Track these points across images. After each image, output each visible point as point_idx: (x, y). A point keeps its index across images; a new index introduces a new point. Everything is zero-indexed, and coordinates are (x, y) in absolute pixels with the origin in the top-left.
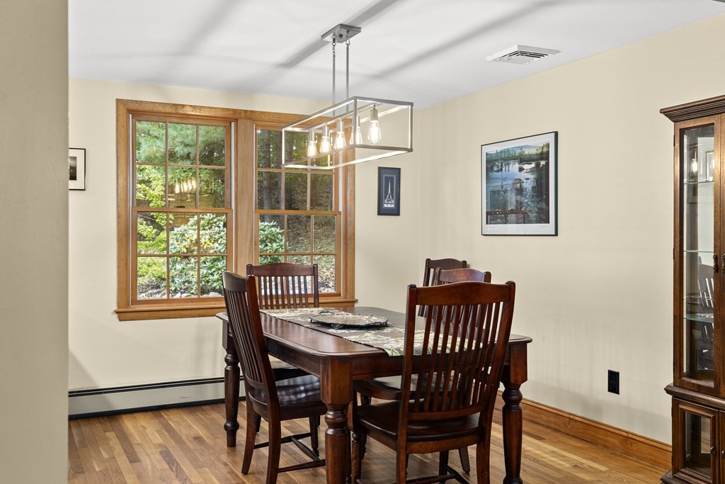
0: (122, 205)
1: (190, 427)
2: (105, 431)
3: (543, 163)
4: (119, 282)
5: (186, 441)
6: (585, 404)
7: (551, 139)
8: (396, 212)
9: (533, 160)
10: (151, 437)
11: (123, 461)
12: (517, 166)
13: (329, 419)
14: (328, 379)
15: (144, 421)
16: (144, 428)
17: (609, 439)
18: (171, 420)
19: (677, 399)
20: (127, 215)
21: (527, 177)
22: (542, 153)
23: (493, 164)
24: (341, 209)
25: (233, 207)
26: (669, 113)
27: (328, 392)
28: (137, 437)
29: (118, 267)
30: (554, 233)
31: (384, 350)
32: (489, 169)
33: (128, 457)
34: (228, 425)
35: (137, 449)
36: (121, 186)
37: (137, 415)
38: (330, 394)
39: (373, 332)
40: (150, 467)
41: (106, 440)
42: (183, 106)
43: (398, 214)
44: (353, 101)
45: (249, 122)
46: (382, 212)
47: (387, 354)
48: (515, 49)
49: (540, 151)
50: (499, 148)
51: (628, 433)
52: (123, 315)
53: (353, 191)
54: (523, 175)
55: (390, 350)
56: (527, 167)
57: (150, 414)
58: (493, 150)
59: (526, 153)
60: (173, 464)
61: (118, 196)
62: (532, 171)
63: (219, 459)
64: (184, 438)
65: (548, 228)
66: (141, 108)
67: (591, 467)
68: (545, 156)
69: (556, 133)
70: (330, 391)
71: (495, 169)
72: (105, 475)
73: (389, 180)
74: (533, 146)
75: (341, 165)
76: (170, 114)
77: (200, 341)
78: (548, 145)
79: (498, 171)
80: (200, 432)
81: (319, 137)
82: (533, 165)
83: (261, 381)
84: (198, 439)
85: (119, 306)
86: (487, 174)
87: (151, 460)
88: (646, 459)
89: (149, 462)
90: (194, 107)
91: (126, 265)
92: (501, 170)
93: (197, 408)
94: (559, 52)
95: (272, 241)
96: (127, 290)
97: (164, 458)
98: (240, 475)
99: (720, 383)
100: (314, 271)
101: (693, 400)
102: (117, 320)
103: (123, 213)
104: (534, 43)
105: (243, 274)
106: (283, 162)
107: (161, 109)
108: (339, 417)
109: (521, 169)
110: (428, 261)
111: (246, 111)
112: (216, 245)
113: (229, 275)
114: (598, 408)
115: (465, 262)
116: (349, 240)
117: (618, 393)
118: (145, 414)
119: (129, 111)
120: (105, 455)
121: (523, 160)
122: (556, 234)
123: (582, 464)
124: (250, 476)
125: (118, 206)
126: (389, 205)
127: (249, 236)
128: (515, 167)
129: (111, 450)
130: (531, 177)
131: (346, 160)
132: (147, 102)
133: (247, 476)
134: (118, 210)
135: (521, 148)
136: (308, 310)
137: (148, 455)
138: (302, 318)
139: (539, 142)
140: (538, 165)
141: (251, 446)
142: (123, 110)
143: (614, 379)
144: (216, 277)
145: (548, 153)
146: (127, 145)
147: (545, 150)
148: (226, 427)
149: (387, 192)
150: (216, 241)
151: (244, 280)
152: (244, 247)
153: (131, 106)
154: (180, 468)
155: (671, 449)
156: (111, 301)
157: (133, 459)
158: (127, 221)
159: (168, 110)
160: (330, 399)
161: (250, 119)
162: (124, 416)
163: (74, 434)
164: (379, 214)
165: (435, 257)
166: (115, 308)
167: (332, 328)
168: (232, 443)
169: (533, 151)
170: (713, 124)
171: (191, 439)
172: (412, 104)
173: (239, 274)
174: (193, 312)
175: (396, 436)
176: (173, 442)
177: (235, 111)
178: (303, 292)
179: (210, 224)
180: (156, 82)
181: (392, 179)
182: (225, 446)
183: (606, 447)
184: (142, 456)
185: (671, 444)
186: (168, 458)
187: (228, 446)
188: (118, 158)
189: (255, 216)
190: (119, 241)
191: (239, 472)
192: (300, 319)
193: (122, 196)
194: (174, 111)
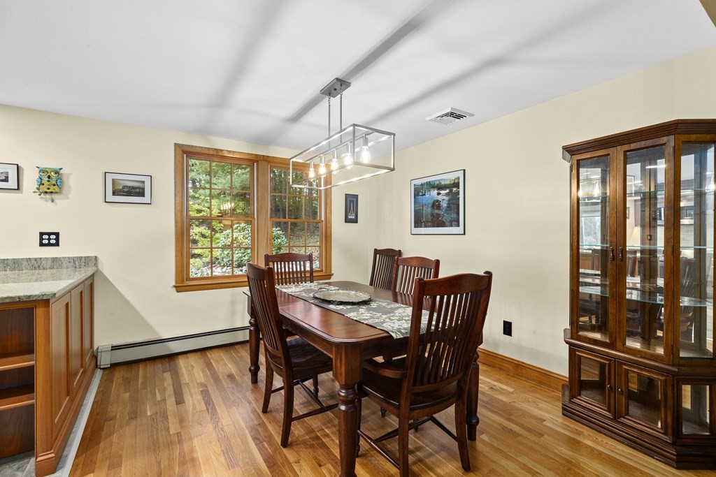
0: (179, 214)
1: (226, 365)
2: (164, 372)
3: (455, 189)
4: (177, 266)
5: (221, 378)
7: (461, 174)
8: (355, 221)
9: (448, 188)
10: (196, 376)
11: (171, 402)
12: (436, 192)
13: (343, 396)
14: (341, 361)
15: (193, 360)
16: (193, 367)
17: (504, 364)
18: (212, 359)
19: (574, 348)
20: (182, 221)
21: (443, 197)
22: (454, 184)
23: (418, 192)
24: (323, 219)
25: (256, 217)
27: (341, 374)
28: (186, 377)
29: (176, 256)
30: (463, 233)
31: (388, 333)
32: (416, 194)
33: (176, 398)
34: (252, 368)
35: (184, 389)
36: (178, 201)
37: (189, 355)
38: (344, 376)
39: (364, 307)
40: (191, 408)
41: (163, 380)
42: (222, 150)
43: (357, 222)
44: (352, 128)
45: (266, 163)
46: (347, 221)
47: (391, 336)
48: (449, 110)
49: (452, 182)
51: (519, 361)
52: (180, 288)
53: (331, 208)
54: (440, 198)
55: (393, 332)
56: (443, 192)
57: (199, 353)
58: (419, 182)
59: (443, 183)
60: (209, 405)
61: (175, 208)
62: (447, 194)
63: (245, 397)
64: (221, 376)
65: (460, 230)
66: (192, 150)
67: (501, 388)
68: (456, 185)
69: (464, 170)
70: (343, 373)
71: (421, 194)
72: (153, 419)
73: (351, 202)
74: (449, 179)
75: (322, 188)
76: (213, 155)
77: (233, 303)
78: (458, 178)
79: (422, 195)
80: (232, 370)
81: (316, 167)
82: (448, 191)
83: (277, 349)
84: (231, 376)
85: (176, 282)
86: (415, 197)
87: (193, 400)
88: (533, 380)
89: (191, 401)
90: (229, 152)
91: (182, 254)
92: (425, 195)
93: (231, 347)
94: (473, 115)
95: (278, 238)
96: (182, 272)
97: (204, 398)
98: (261, 414)
99: (616, 340)
100: (310, 258)
102: (175, 292)
103: (179, 220)
104: (460, 108)
105: (262, 265)
106: (291, 183)
107: (206, 151)
108: (351, 394)
109: (439, 194)
110: (376, 250)
111: (264, 156)
112: (247, 240)
113: (251, 266)
114: (495, 344)
115: (400, 251)
116: (327, 238)
117: (511, 335)
118: (195, 354)
119: (184, 152)
120: (158, 397)
121: (440, 187)
122: (464, 234)
123: (495, 386)
124: (268, 414)
125: (176, 215)
126: (352, 217)
127: (266, 234)
128: (434, 192)
129: (163, 391)
130: (446, 198)
131: (326, 185)
132: (196, 147)
133: (266, 415)
134: (175, 218)
135: (439, 180)
136: (308, 285)
137: (191, 396)
138: (305, 293)
139: (454, 176)
140: (451, 191)
141: (269, 391)
142: (179, 151)
143: (508, 327)
144: (247, 258)
145: (458, 183)
146: (182, 175)
147: (456, 181)
148: (250, 370)
149: (350, 209)
150: (247, 238)
151: (263, 270)
152: (263, 243)
153: (185, 149)
154: (215, 408)
155: (568, 380)
156: (171, 279)
157: (180, 401)
158: (182, 225)
159: (211, 152)
160: (344, 380)
161: (267, 161)
162: (180, 357)
163: (140, 375)
164: (346, 222)
165: (380, 248)
166: (174, 284)
167: (332, 304)
168: (255, 380)
169: (448, 182)
170: (609, 154)
171: (226, 377)
172: (394, 135)
173: (259, 265)
174: (229, 285)
175: (399, 406)
176: (212, 381)
177: (256, 155)
178: (303, 270)
179: (243, 229)
180: (204, 132)
181: (353, 201)
182: (250, 383)
183: (501, 369)
184: (187, 397)
185: (568, 376)
186: (206, 398)
187: (252, 383)
188: (175, 183)
189: (270, 223)
190: (177, 238)
191: (260, 411)
192: (304, 294)
193: (179, 208)
194: (215, 154)
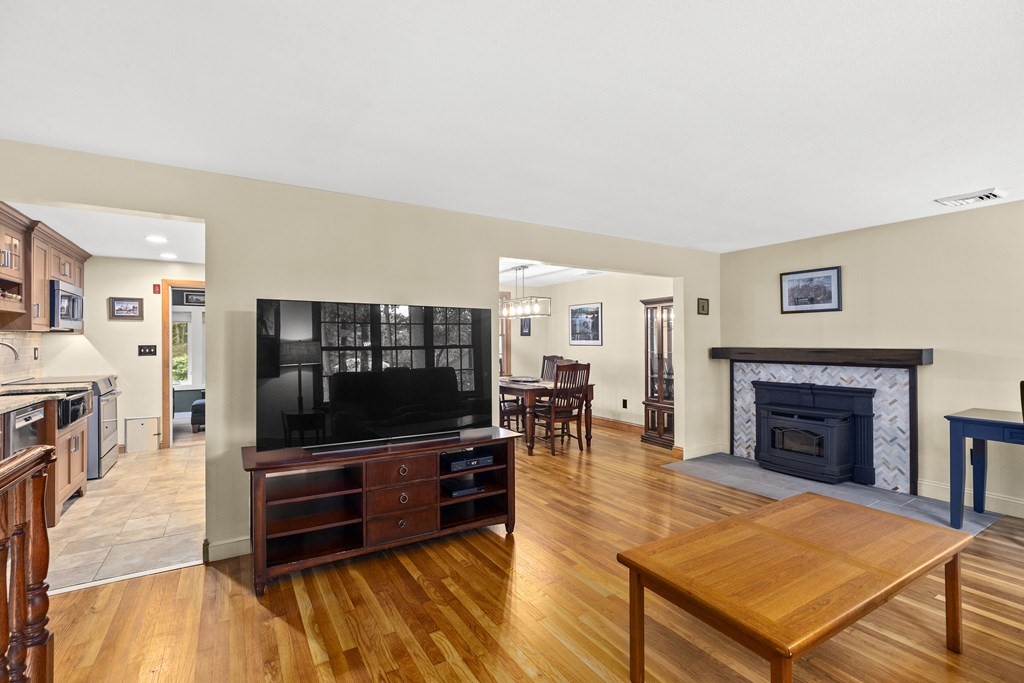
3: (596, 315)
6: (613, 413)
7: (599, 306)
8: (529, 334)
9: (592, 314)
17: (623, 427)
19: (646, 405)
21: (589, 319)
26: (643, 302)
30: (601, 344)
32: (573, 316)
49: (594, 310)
50: (578, 307)
51: (630, 423)
54: (588, 320)
56: (589, 316)
58: (574, 308)
59: (589, 310)
62: (591, 318)
65: (599, 342)
68: (597, 312)
69: (601, 303)
71: (575, 315)
73: (525, 323)
74: (592, 308)
78: (598, 308)
79: (576, 317)
82: (592, 316)
88: (635, 434)
92: (578, 317)
101: (652, 405)
109: (586, 317)
114: (619, 415)
116: (508, 347)
117: (626, 408)
121: (588, 313)
126: (526, 331)
128: (584, 316)
130: (591, 321)
135: (587, 308)
139: (595, 306)
140: (594, 316)
143: (625, 402)
147: (597, 310)
164: (521, 335)
169: (592, 310)
183: (621, 430)
